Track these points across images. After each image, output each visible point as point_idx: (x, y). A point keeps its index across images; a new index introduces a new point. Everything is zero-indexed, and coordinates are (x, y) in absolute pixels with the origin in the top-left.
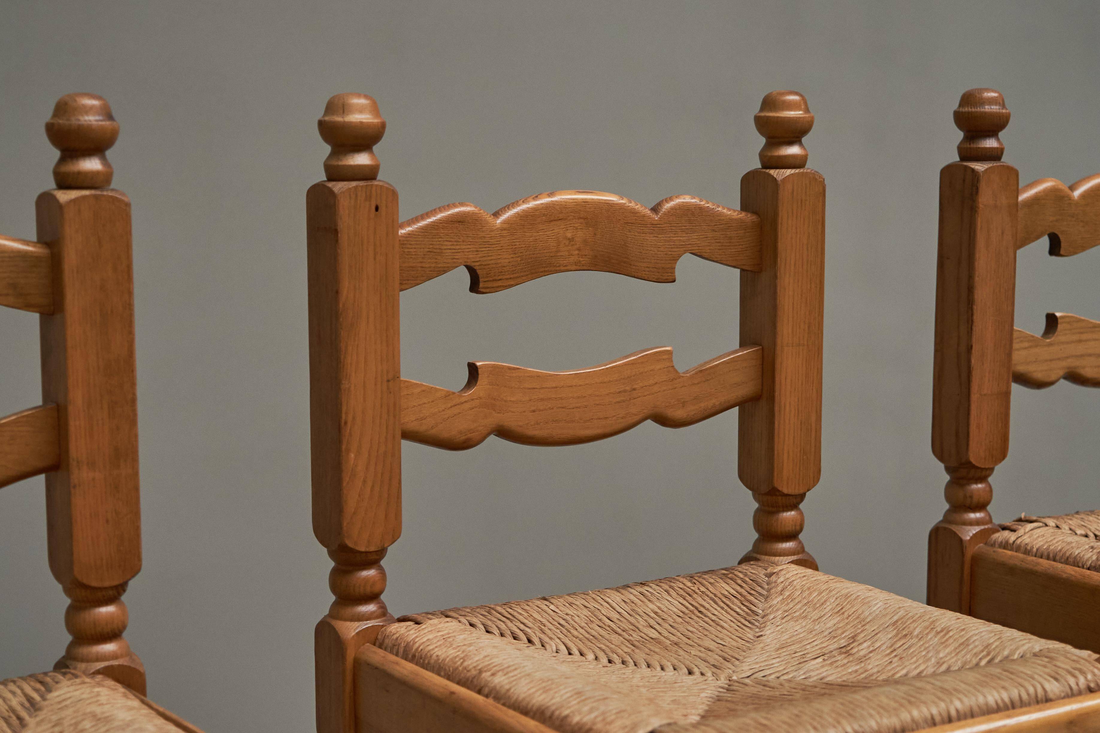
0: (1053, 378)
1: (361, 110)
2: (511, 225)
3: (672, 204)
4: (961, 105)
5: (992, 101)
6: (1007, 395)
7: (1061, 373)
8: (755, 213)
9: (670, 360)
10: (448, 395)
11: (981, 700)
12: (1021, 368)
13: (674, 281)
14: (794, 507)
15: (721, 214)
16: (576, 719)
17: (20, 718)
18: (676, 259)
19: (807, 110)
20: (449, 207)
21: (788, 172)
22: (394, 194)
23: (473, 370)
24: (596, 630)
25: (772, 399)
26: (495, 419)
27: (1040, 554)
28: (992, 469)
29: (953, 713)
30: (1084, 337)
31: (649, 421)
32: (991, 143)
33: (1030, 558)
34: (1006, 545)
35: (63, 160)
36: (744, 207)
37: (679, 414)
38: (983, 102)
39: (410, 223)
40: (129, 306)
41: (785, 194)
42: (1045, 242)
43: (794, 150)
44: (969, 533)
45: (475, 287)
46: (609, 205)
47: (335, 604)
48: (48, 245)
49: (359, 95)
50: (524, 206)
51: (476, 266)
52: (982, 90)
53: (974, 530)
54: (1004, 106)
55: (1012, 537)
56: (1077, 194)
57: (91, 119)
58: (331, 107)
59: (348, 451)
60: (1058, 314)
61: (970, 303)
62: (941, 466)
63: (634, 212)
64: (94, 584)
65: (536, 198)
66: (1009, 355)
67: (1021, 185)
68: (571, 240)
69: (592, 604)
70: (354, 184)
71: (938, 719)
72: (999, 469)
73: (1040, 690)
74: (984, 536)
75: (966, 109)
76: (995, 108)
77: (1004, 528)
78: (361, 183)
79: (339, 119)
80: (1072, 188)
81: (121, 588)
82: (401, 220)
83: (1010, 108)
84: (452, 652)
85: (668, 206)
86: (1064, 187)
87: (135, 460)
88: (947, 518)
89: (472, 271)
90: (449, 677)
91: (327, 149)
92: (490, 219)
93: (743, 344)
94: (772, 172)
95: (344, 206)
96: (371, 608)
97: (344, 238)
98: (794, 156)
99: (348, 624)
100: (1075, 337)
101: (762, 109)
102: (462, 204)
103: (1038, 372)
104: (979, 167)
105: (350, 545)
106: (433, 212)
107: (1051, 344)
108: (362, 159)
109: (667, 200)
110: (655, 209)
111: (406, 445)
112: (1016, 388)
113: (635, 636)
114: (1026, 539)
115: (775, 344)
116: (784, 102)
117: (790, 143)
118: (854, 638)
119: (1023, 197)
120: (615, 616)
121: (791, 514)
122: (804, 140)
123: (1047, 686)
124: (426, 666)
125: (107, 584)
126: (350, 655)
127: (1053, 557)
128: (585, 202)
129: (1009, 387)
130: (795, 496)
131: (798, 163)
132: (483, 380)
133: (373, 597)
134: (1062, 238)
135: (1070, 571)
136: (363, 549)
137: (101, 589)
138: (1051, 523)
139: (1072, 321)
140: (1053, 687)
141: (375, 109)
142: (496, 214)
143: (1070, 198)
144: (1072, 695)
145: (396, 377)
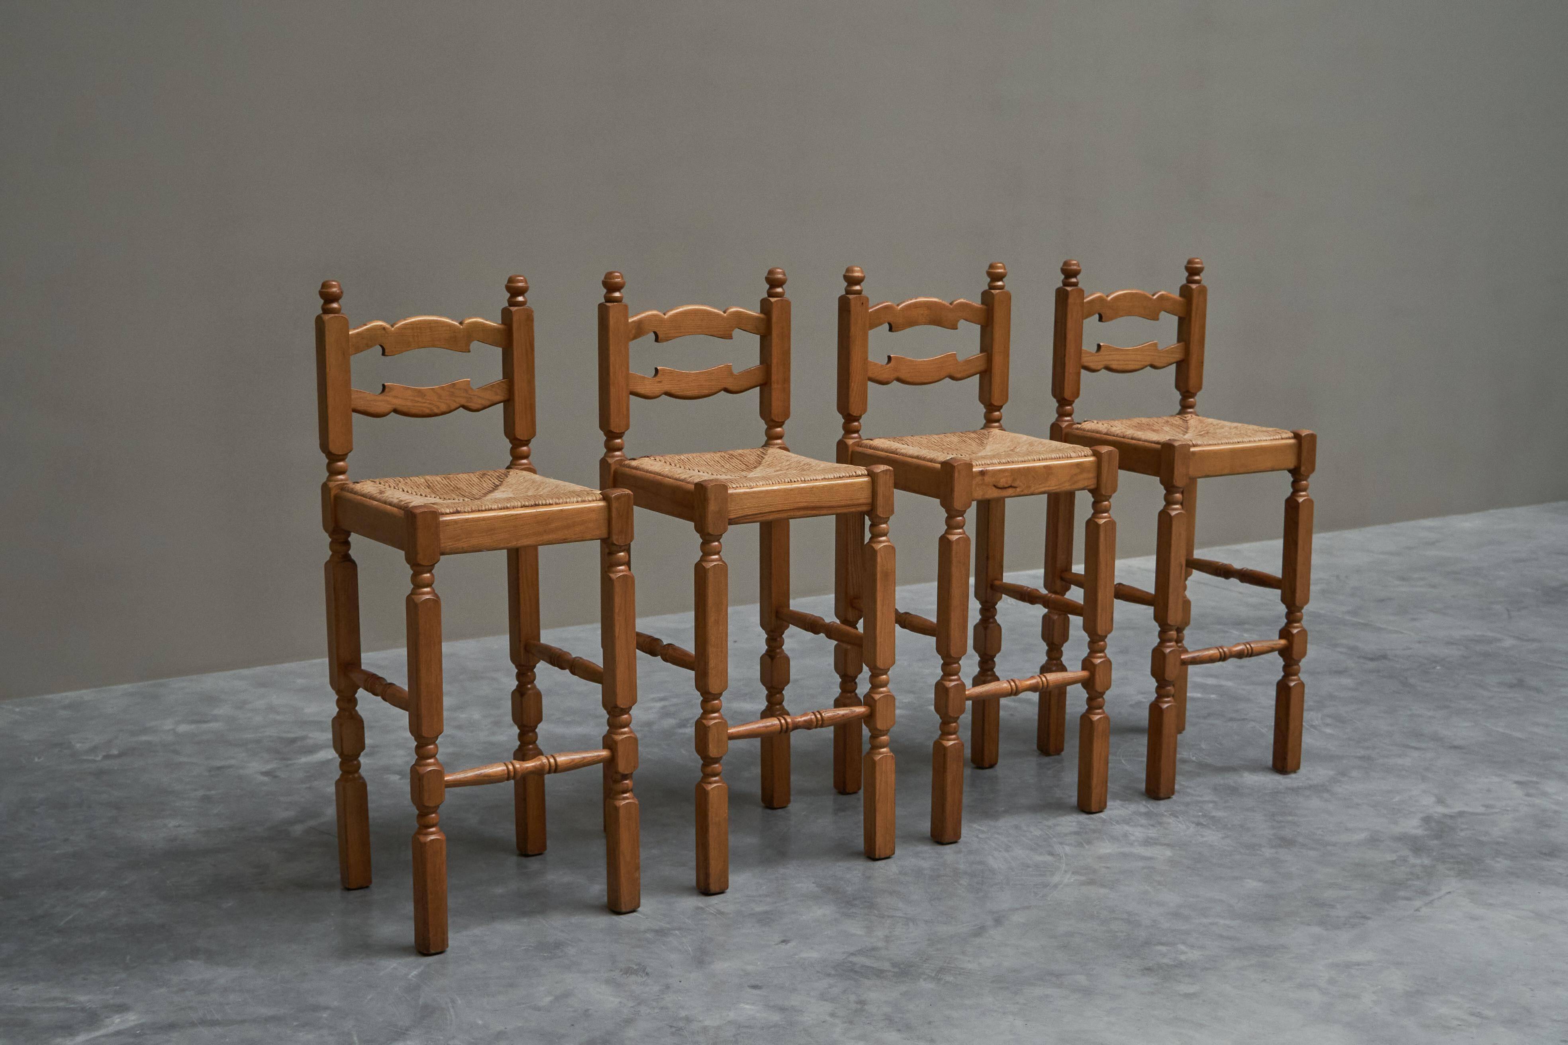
0: (1099, 368)
1: (858, 272)
2: (903, 309)
3: (957, 302)
4: (1063, 266)
5: (1074, 265)
6: (1079, 374)
7: (1102, 367)
8: (986, 305)
9: (955, 356)
10: (882, 365)
11: (1050, 456)
12: (1086, 364)
13: (957, 329)
14: (999, 410)
15: (973, 306)
16: (929, 457)
17: (762, 457)
18: (958, 321)
19: (1005, 269)
20: (883, 303)
21: (998, 291)
22: (868, 299)
23: (889, 358)
24: (930, 445)
25: (991, 372)
26: (896, 375)
27: (1088, 431)
28: (1073, 401)
29: (1041, 459)
30: (1111, 353)
31: (947, 378)
32: (1074, 280)
33: (1085, 432)
34: (1077, 429)
35: (770, 288)
36: (982, 303)
37: (959, 376)
38: (1070, 265)
39: (873, 307)
40: (789, 333)
41: (997, 298)
42: (1097, 316)
43: (1000, 283)
44: (1064, 425)
45: (891, 330)
46: (935, 302)
47: (844, 435)
48: (765, 314)
49: (857, 267)
50: (907, 303)
51: (892, 323)
52: (1070, 260)
53: (1066, 423)
54: (1079, 266)
55: (1079, 426)
56: (1109, 298)
57: (780, 276)
58: (848, 270)
59: (852, 382)
60: (1101, 344)
61: (1065, 338)
62: (1055, 400)
63: (944, 305)
64: (777, 420)
65: (911, 300)
66: (1080, 359)
67: (1085, 296)
68: (922, 314)
69: (928, 438)
70: (855, 296)
71: (1036, 459)
72: (1076, 401)
73: (1069, 455)
74: (1070, 426)
75: (1065, 267)
76: (1075, 267)
77: (1078, 423)
78: (857, 295)
79: (850, 274)
80: (1107, 296)
81: (783, 423)
82: (870, 306)
83: (1082, 267)
84: (886, 446)
85: (955, 303)
86: (1105, 296)
87: (789, 382)
88: (1057, 420)
89: (890, 324)
90: (886, 452)
91: (846, 284)
92: (896, 307)
93: (981, 351)
94: (993, 291)
95: (852, 303)
96: (856, 435)
97: (852, 313)
98: (1000, 286)
99: (849, 440)
100: (1109, 353)
101: (989, 269)
102: (887, 302)
103: (1092, 365)
104: (1069, 289)
105: (851, 413)
106: (878, 304)
107: (1098, 356)
108: (857, 288)
109: (955, 301)
110: (951, 304)
111: (869, 383)
112: (1083, 371)
113: (943, 447)
114: (1084, 426)
115: (992, 352)
116: (997, 266)
117: (999, 281)
118: (1015, 447)
119: (1085, 301)
120: (936, 441)
121: (997, 413)
122: (1004, 280)
123: (1071, 454)
124: (878, 450)
125: (780, 421)
126: (850, 450)
127: (1093, 431)
128: (928, 301)
129: (1080, 370)
130: (999, 406)
131: (1001, 288)
132: (893, 361)
133: (857, 432)
134: (1103, 315)
135: (1098, 435)
136: (855, 415)
137: (778, 422)
138: (1095, 422)
139: (1106, 346)
140: (1073, 455)
141: (862, 272)
142: (898, 305)
143: (1106, 300)
144: (1079, 457)
145: (867, 358)
